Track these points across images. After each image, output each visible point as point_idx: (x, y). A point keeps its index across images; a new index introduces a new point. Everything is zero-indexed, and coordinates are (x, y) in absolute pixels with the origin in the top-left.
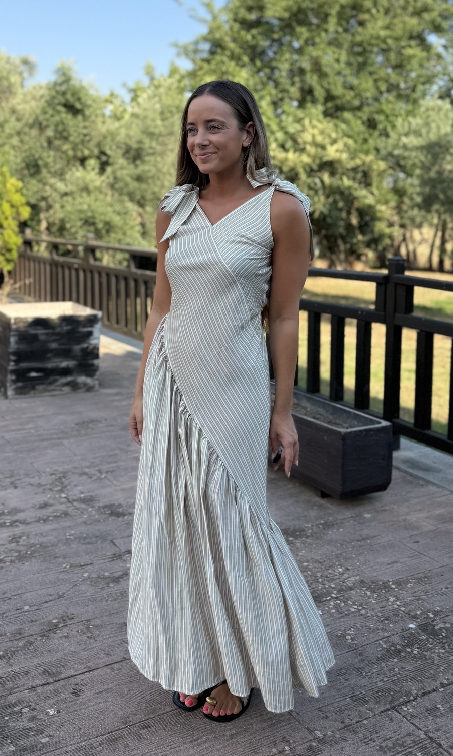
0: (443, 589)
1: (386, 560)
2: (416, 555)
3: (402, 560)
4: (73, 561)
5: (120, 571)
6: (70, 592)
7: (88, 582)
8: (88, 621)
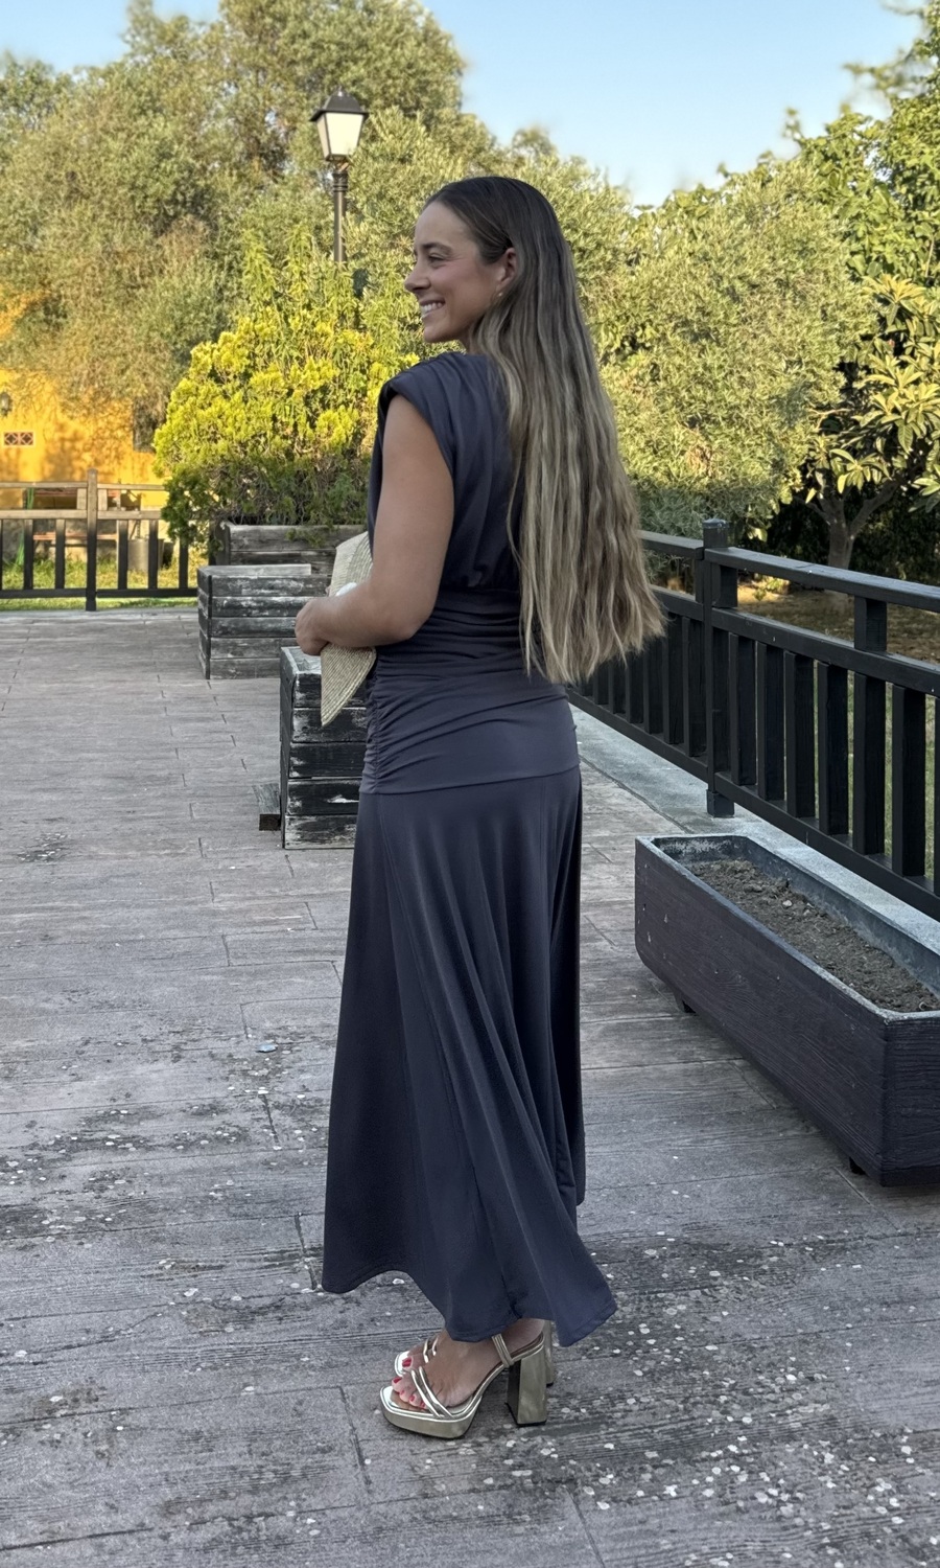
4: (186, 1256)
5: (269, 1296)
6: (131, 1331)
7: (184, 1313)
8: (123, 1411)
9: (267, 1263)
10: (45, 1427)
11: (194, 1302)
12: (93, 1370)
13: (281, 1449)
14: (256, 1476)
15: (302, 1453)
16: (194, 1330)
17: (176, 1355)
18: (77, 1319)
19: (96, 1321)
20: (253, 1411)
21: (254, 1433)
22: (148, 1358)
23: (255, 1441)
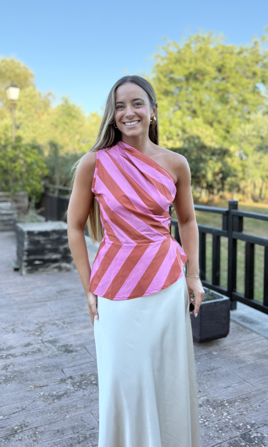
0: (258, 407)
1: (223, 385)
2: (242, 382)
3: (233, 385)
4: (37, 384)
5: (63, 391)
6: (29, 406)
7: (42, 399)
8: (36, 428)
9: (59, 383)
10: (16, 436)
11: (43, 396)
12: (23, 418)
13: (81, 430)
14: (78, 439)
15: (87, 430)
16: (47, 403)
17: (44, 410)
18: (13, 405)
19: (19, 405)
20: (70, 422)
21: (73, 428)
22: (37, 413)
23: (74, 429)
